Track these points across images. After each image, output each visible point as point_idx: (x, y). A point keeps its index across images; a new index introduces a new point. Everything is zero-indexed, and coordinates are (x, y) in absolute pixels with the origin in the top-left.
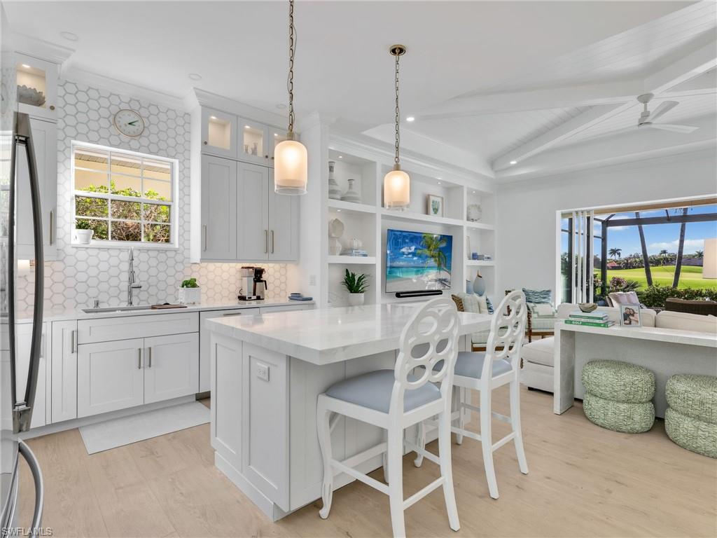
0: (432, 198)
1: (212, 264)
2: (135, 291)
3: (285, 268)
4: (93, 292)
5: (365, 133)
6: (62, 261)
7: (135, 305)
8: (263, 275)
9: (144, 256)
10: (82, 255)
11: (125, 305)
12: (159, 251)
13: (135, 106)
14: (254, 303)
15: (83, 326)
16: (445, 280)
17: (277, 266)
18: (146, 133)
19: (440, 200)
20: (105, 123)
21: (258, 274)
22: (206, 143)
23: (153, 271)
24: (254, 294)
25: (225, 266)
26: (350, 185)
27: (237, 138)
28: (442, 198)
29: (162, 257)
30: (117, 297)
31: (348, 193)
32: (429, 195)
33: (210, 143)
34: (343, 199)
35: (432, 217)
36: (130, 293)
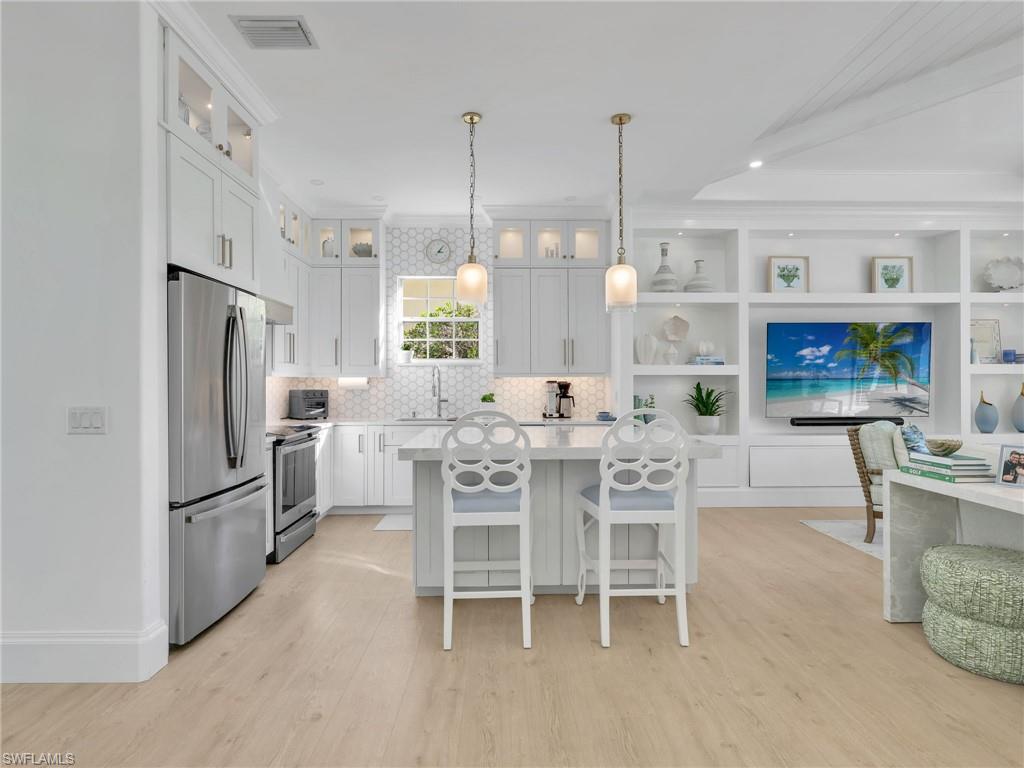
0: (879, 264)
1: (515, 379)
2: (443, 404)
3: (603, 382)
4: (413, 404)
5: (697, 197)
6: (392, 378)
7: (444, 416)
8: (569, 391)
9: (452, 372)
10: (405, 372)
11: (435, 416)
12: (465, 366)
13: (444, 234)
14: (556, 421)
15: (388, 430)
16: (911, 400)
17: (592, 380)
18: (454, 256)
19: (905, 263)
20: (421, 256)
21: (564, 389)
22: (496, 257)
23: (460, 387)
24: (558, 411)
25: (530, 380)
26: (698, 268)
27: (530, 243)
28: (910, 259)
29: (468, 372)
30: (431, 409)
31: (693, 280)
32: (873, 259)
33: (501, 256)
34: (686, 289)
35: (883, 295)
36: (439, 407)
